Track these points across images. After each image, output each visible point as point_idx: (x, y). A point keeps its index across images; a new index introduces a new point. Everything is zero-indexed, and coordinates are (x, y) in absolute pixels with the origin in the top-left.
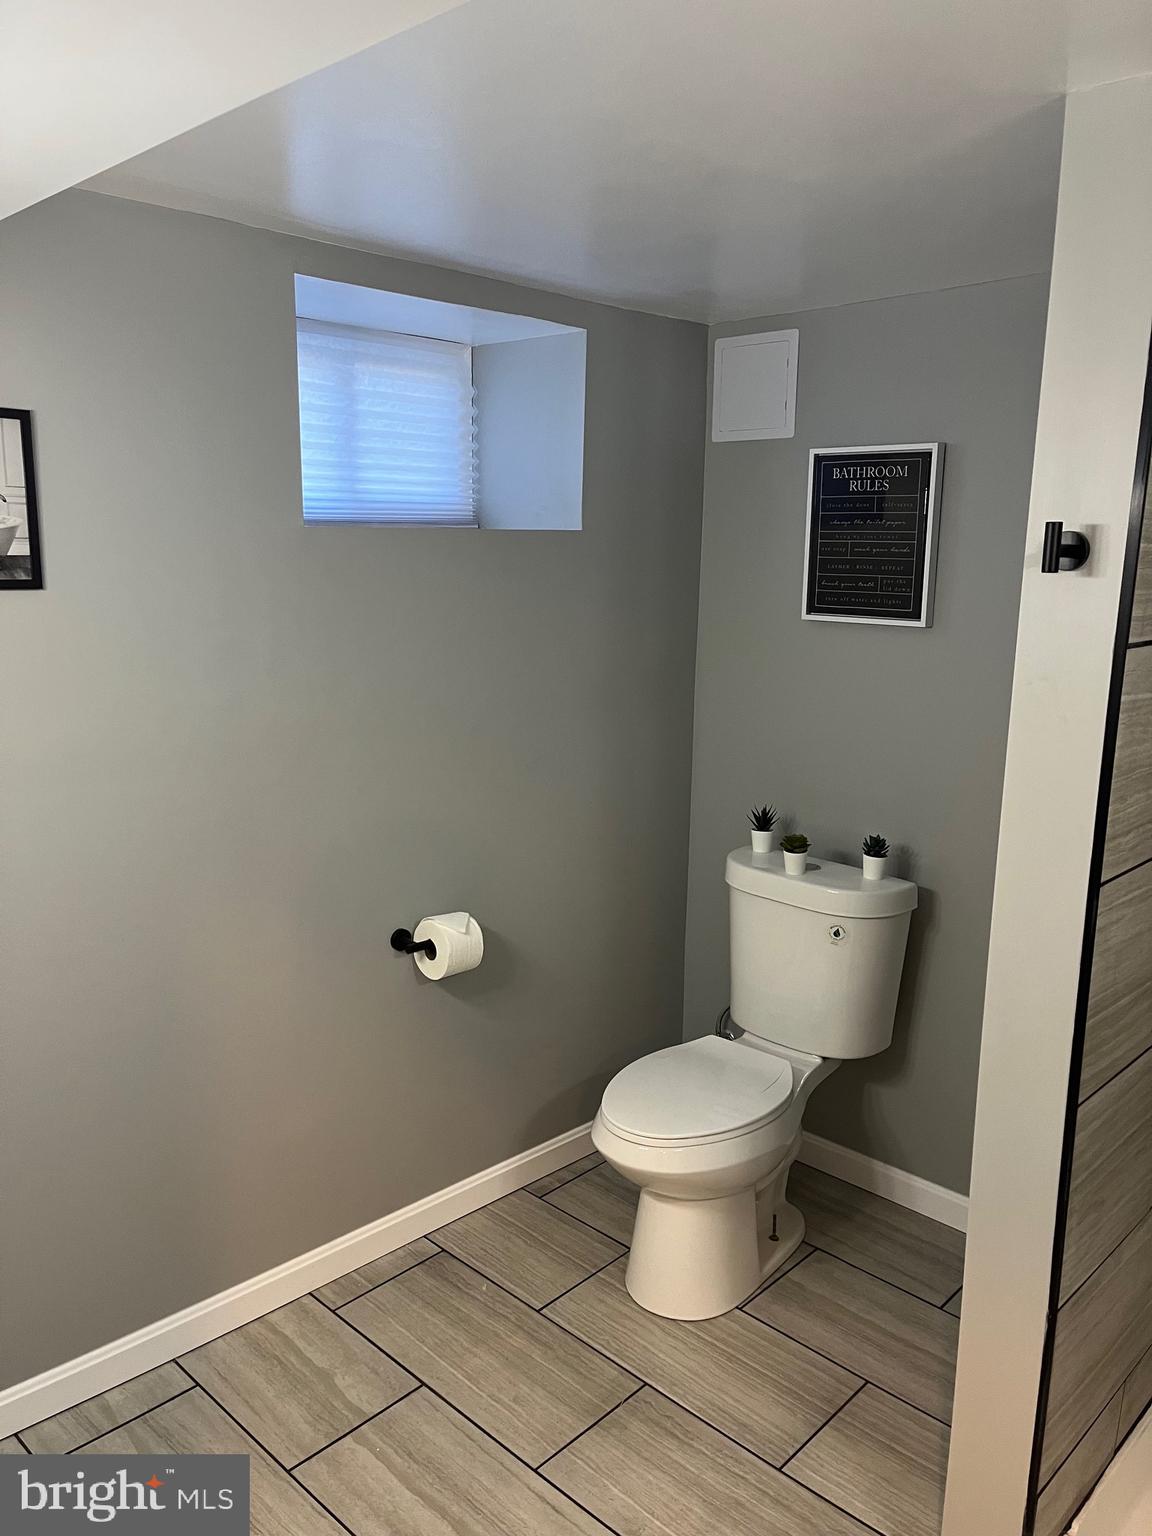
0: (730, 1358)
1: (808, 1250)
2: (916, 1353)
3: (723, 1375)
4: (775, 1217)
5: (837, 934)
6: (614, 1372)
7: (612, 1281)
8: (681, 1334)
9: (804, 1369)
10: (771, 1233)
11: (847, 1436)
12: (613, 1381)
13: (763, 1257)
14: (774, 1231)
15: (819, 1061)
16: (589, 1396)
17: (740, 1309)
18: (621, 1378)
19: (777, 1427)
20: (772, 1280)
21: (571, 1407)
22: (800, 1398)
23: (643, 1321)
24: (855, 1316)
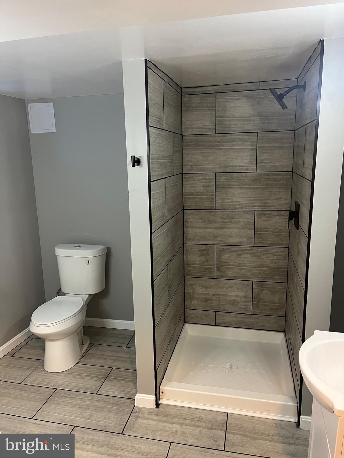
0: (78, 375)
1: (91, 345)
2: (123, 358)
3: (77, 380)
4: (82, 339)
5: (88, 262)
6: (47, 389)
7: (40, 369)
8: (64, 375)
9: (98, 371)
10: (81, 344)
11: (110, 381)
12: (47, 392)
13: (81, 350)
14: (82, 343)
15: (88, 296)
16: (42, 397)
17: (78, 364)
18: (49, 390)
19: (93, 385)
20: (84, 354)
21: (37, 402)
22: (98, 377)
23: (52, 375)
24: (107, 355)
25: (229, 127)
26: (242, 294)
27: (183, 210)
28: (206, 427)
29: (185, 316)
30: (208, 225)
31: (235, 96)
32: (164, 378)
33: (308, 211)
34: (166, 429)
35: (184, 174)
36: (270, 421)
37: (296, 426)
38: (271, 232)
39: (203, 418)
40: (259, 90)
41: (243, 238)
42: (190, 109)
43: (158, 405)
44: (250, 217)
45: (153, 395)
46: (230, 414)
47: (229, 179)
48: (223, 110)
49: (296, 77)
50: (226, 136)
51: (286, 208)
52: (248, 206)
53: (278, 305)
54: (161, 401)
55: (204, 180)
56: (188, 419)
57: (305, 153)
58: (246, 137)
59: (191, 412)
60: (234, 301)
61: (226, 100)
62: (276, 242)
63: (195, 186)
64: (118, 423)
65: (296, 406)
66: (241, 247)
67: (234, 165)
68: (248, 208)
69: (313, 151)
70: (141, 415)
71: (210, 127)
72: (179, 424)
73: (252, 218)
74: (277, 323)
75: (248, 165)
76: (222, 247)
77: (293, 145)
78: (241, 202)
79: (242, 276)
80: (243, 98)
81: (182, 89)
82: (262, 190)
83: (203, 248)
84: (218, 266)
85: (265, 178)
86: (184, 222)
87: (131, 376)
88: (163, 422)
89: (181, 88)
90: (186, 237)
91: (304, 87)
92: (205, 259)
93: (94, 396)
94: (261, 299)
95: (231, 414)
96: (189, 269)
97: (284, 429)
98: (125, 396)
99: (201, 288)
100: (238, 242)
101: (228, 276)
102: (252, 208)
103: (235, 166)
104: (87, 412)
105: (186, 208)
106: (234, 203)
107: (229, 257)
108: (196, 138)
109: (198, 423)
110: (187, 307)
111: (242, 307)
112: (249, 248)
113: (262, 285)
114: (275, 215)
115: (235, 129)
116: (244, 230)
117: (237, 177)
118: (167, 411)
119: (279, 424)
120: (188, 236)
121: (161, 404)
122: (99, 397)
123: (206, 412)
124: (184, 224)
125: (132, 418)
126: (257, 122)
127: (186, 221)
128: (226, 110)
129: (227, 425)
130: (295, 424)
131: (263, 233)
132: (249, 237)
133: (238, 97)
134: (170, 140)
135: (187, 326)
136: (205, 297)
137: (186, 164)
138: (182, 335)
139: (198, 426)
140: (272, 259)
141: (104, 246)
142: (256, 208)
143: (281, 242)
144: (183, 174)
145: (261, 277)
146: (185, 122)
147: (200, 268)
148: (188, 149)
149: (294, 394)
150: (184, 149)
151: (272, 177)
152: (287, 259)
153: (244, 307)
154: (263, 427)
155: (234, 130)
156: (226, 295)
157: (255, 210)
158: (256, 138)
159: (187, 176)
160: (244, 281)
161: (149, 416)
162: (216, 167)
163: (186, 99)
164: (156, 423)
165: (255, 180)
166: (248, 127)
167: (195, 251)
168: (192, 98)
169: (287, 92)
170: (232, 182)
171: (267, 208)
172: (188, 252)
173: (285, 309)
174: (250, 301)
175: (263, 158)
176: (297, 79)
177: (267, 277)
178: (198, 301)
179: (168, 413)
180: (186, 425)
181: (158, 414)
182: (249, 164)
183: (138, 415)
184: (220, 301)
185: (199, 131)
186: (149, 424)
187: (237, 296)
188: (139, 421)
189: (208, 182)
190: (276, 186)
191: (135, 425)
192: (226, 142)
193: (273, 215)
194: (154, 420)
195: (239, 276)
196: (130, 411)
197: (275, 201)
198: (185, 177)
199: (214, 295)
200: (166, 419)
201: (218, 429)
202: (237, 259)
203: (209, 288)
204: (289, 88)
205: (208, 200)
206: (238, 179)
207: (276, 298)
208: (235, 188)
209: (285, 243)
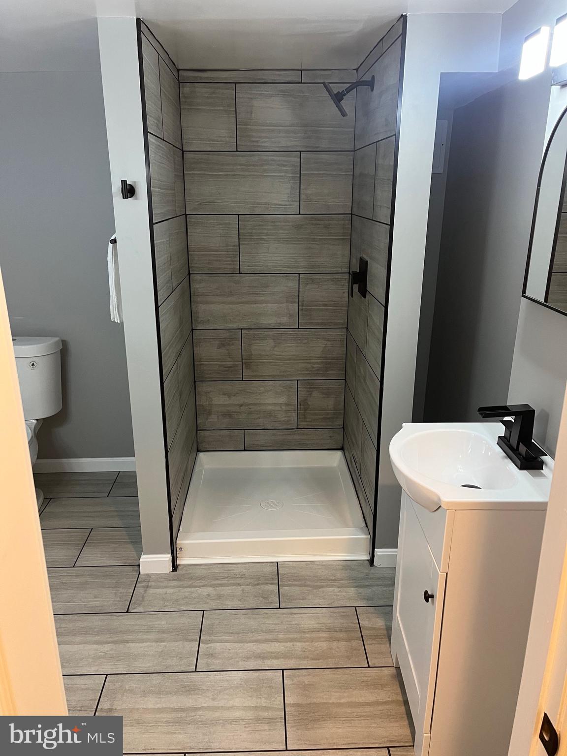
1: (47, 501)
2: (105, 513)
5: (33, 365)
9: (67, 535)
11: (93, 546)
15: (35, 421)
19: (65, 556)
22: (70, 544)
24: (77, 512)
25: (257, 142)
26: (282, 400)
27: (189, 274)
28: (250, 583)
29: (198, 440)
30: (230, 299)
31: (265, 91)
32: (181, 529)
33: (384, 268)
34: (193, 595)
35: (188, 216)
36: (336, 563)
37: (369, 564)
38: (322, 306)
39: (245, 573)
40: (302, 83)
41: (283, 316)
42: (193, 107)
43: (175, 567)
44: (292, 284)
45: (168, 554)
46: (280, 563)
47: (260, 225)
48: (248, 112)
49: (356, 68)
50: (253, 155)
51: (343, 269)
52: (288, 267)
53: (333, 411)
54: (178, 562)
55: (221, 226)
56: (224, 578)
57: (376, 185)
58: (284, 159)
59: (226, 569)
60: (271, 411)
61: (252, 96)
62: (329, 321)
63: (207, 236)
64: (119, 599)
65: (367, 538)
66: (279, 331)
67: (266, 202)
68: (289, 270)
69: (392, 180)
70: (151, 584)
71: (228, 139)
72: (211, 586)
73: (295, 285)
74: (333, 438)
75: (287, 203)
76: (251, 332)
77: (352, 173)
78: (278, 262)
79: (282, 374)
80: (278, 94)
81: (180, 71)
82: (308, 242)
83: (223, 334)
84: (247, 362)
85: (312, 224)
86: (192, 294)
87: (125, 536)
88: (187, 587)
89: (178, 70)
90: (195, 318)
91: (371, 84)
92: (227, 352)
93: (69, 570)
94: (309, 405)
95: (282, 563)
96: (202, 368)
97: (354, 570)
98: (120, 563)
99: (221, 396)
100: (275, 324)
101: (261, 376)
102: (294, 270)
103: (268, 205)
104: (65, 592)
105: (193, 271)
106: (269, 263)
107: (264, 347)
108: (204, 156)
109: (238, 581)
110: (200, 427)
111: (284, 419)
112: (290, 332)
113: (310, 386)
114: (328, 280)
115: (267, 144)
116: (284, 305)
117: (272, 222)
118: (190, 573)
119: (348, 566)
120: (198, 317)
121: (179, 565)
122: (78, 570)
123: (247, 565)
124: (192, 297)
125: (139, 590)
126: (299, 135)
127: (194, 293)
128: (252, 113)
129: (279, 577)
130: (368, 562)
131: (312, 309)
132: (291, 316)
133: (270, 93)
134: (171, 158)
135: (201, 455)
136: (227, 410)
137: (191, 198)
138: (197, 470)
139: (239, 585)
140: (324, 345)
141: (57, 339)
142: (301, 270)
143: (336, 321)
144: (186, 215)
145: (309, 374)
146: (187, 129)
147: (220, 366)
148: (194, 174)
149: (364, 524)
150: (187, 174)
151: (322, 222)
152: (345, 346)
153: (286, 419)
154: (327, 572)
155: (264, 146)
156: (259, 404)
157: (299, 274)
158: (299, 160)
159: (193, 219)
160: (285, 382)
161: (165, 583)
162: (238, 205)
163: (186, 89)
164: (176, 590)
165: (298, 227)
166: (284, 142)
167: (211, 340)
168: (197, 89)
169: (349, 90)
170: (265, 229)
171: (317, 271)
172: (200, 342)
173: (343, 416)
174: (294, 410)
175: (309, 192)
176: (357, 70)
177: (317, 373)
178: (218, 417)
179: (192, 575)
180: (221, 585)
181: (179, 579)
182: (288, 201)
183: (147, 584)
184: (251, 413)
185: (211, 145)
186: (166, 593)
187: (276, 404)
188: (151, 592)
189: (226, 229)
190: (329, 236)
191: (145, 598)
192: (254, 165)
193: (326, 281)
194: (174, 587)
195: (278, 374)
196: (134, 581)
197: (328, 260)
198: (190, 221)
199: (241, 405)
200: (191, 582)
201: (267, 584)
202: (275, 349)
203: (234, 396)
204: (350, 84)
205: (229, 259)
206: (273, 224)
207: (330, 403)
208: (268, 238)
209: (342, 321)
